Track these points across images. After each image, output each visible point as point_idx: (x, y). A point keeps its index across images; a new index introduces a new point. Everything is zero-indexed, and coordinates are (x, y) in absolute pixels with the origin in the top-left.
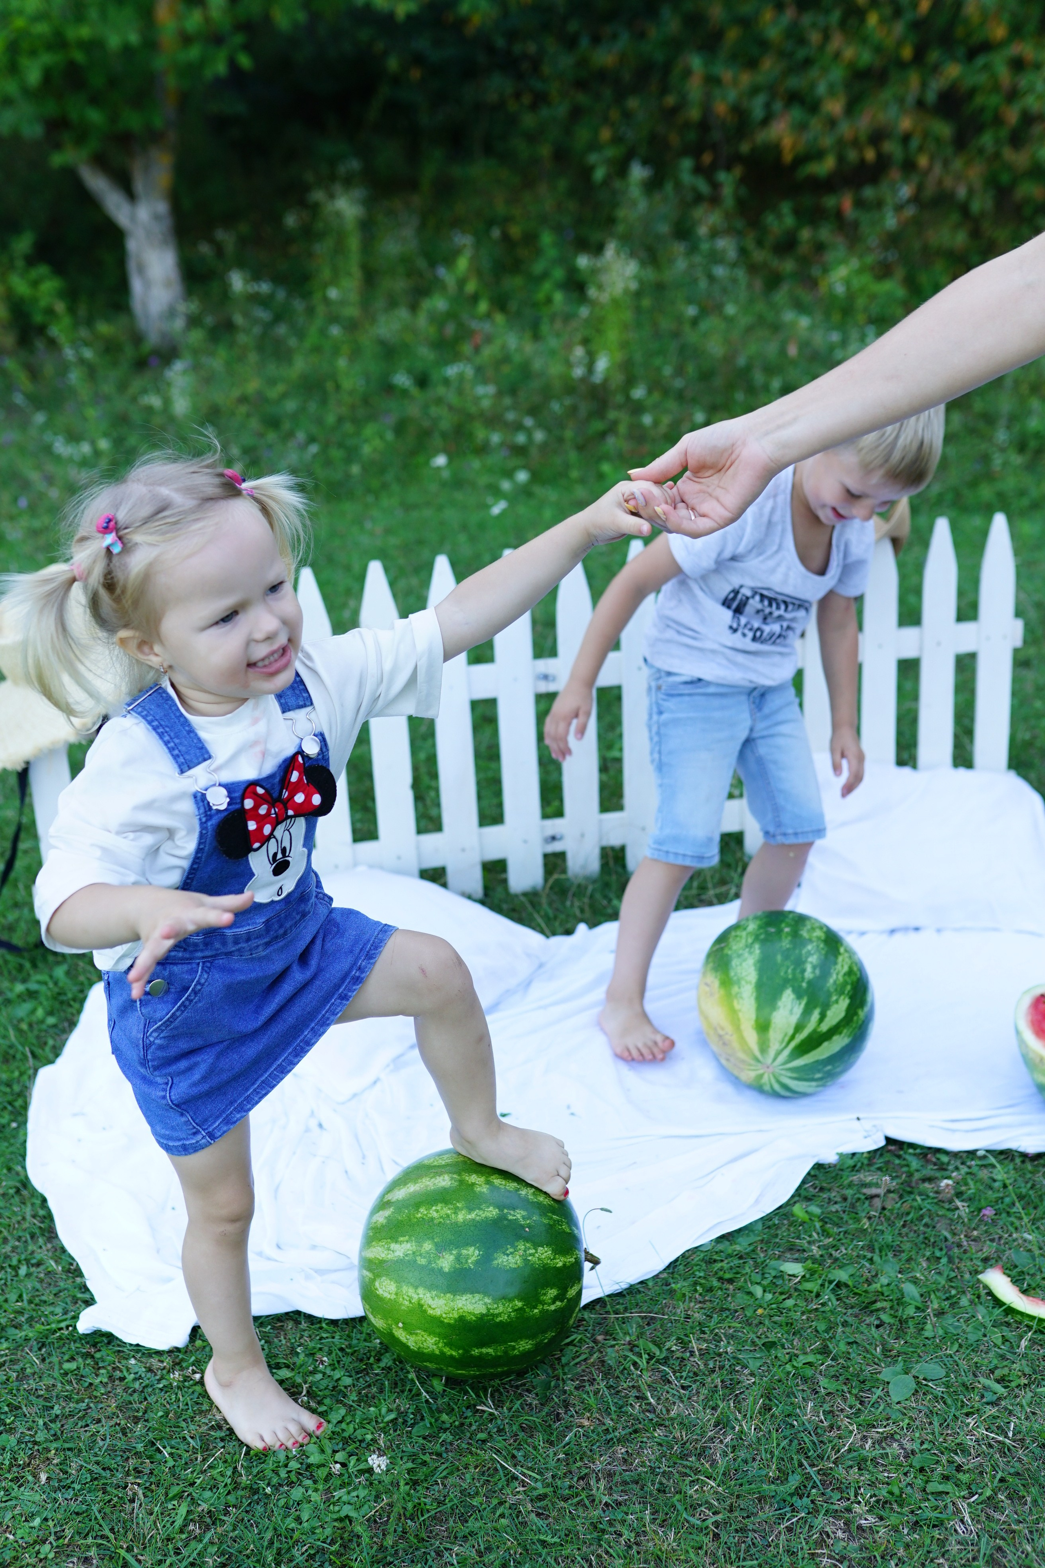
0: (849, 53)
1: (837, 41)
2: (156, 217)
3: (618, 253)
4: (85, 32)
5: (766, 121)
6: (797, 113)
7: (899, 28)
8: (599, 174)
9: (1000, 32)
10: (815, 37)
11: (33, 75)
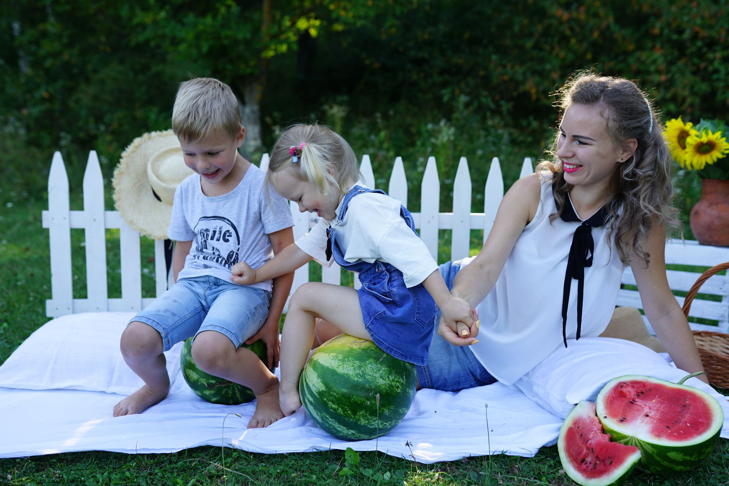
0: (562, 54)
1: (557, 50)
2: (253, 112)
3: (445, 124)
4: (229, 33)
5: (524, 82)
6: (537, 79)
7: (585, 45)
8: (446, 98)
9: (631, 47)
10: (547, 47)
11: (205, 49)
